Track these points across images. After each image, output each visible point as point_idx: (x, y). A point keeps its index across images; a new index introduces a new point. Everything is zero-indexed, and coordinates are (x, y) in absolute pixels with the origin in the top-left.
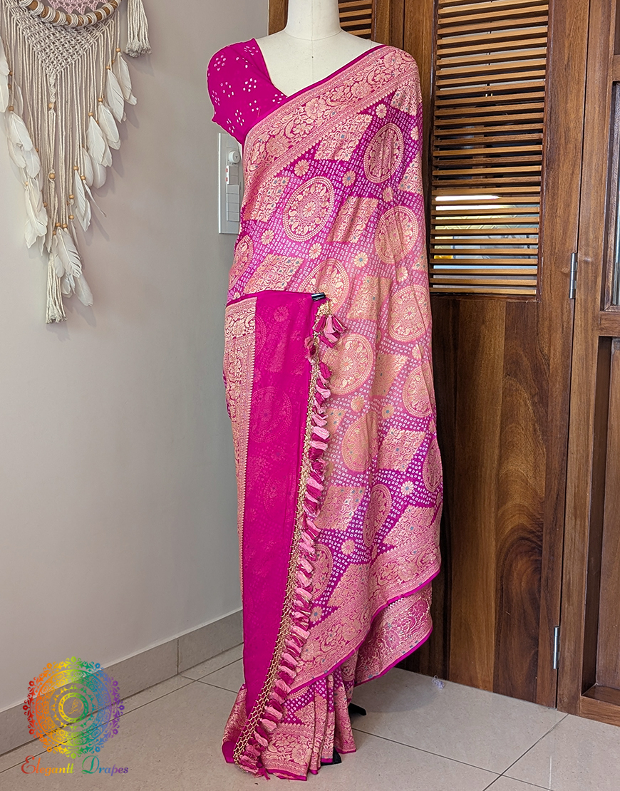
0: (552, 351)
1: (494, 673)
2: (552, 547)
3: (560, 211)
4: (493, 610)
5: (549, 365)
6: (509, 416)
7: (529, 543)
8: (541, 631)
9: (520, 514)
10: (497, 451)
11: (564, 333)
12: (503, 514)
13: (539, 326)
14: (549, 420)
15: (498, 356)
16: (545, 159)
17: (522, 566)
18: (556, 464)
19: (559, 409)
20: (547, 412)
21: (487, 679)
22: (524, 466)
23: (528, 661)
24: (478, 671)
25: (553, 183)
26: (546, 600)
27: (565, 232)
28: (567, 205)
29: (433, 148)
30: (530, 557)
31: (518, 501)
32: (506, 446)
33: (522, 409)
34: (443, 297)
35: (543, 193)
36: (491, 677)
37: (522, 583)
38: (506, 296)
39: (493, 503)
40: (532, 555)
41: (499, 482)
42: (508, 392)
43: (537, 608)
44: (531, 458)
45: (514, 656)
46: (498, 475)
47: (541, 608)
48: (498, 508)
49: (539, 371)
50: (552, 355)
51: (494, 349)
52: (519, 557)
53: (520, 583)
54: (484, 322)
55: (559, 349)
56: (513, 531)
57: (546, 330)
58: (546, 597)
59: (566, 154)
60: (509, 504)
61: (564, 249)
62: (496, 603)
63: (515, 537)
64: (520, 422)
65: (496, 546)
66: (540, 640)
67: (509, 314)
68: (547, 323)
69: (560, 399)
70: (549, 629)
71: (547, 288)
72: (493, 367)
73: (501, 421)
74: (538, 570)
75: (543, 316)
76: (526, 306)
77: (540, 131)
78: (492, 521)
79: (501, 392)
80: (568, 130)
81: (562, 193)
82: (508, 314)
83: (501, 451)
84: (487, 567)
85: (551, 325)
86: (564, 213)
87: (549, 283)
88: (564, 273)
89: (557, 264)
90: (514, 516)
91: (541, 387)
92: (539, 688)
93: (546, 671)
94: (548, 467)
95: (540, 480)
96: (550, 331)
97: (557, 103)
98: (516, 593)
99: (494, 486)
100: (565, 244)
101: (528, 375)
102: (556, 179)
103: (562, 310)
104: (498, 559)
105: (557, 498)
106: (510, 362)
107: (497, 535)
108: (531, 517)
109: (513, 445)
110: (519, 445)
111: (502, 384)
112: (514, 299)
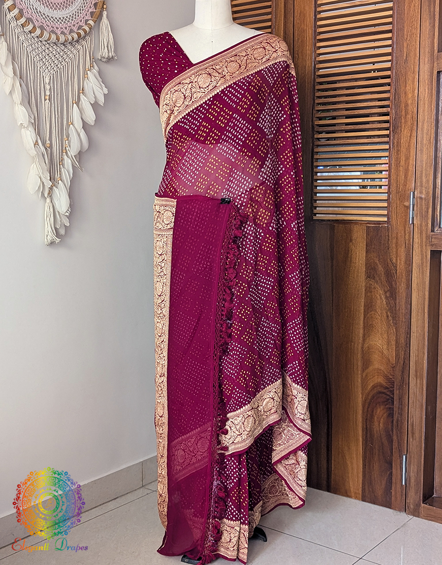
0: (398, 260)
1: (362, 487)
2: (400, 399)
3: (403, 163)
4: (361, 443)
5: (396, 271)
6: (369, 306)
7: (385, 396)
8: (394, 459)
9: (378, 375)
10: (361, 331)
11: (407, 248)
12: (366, 376)
13: (389, 243)
14: (397, 309)
15: (361, 264)
16: (391, 126)
17: (380, 412)
18: (402, 340)
19: (404, 301)
20: (395, 304)
21: (358, 492)
22: (380, 341)
23: (385, 479)
24: (351, 486)
25: (398, 143)
26: (397, 436)
27: (406, 177)
28: (407, 158)
30: (386, 406)
31: (377, 366)
32: (368, 328)
33: (379, 302)
35: (390, 150)
36: (360, 490)
37: (381, 424)
38: (366, 222)
39: (360, 368)
40: (387, 404)
41: (363, 352)
42: (369, 290)
43: (391, 441)
44: (385, 336)
45: (375, 475)
46: (362, 348)
47: (394, 441)
48: (363, 371)
49: (390, 275)
50: (398, 264)
51: (359, 259)
52: (378, 406)
53: (379, 425)
54: (351, 240)
55: (403, 259)
56: (374, 387)
57: (394, 245)
58: (397, 433)
59: (406, 122)
60: (371, 368)
61: (406, 189)
62: (363, 439)
63: (375, 391)
64: (377, 311)
65: (362, 398)
66: (393, 464)
67: (369, 235)
68: (394, 241)
69: (404, 294)
70: (400, 456)
71: (394, 216)
72: (358, 272)
73: (364, 310)
74: (391, 415)
75: (392, 236)
76: (380, 229)
77: (388, 106)
78: (360, 381)
79: (364, 290)
80: (406, 105)
81: (403, 150)
83: (364, 331)
84: (356, 413)
85: (397, 242)
86: (405, 163)
87: (395, 213)
88: (405, 206)
89: (401, 200)
90: (374, 376)
91: (391, 286)
92: (393, 498)
93: (398, 486)
94: (397, 342)
95: (392, 352)
96: (397, 246)
97: (399, 87)
98: (377, 431)
99: (359, 356)
100: (406, 185)
101: (382, 278)
102: (399, 140)
103: (405, 232)
104: (363, 407)
105: (403, 364)
106: (370, 268)
107: (362, 390)
108: (386, 377)
109: (373, 327)
110: (377, 327)
111: (364, 284)
112: (372, 224)
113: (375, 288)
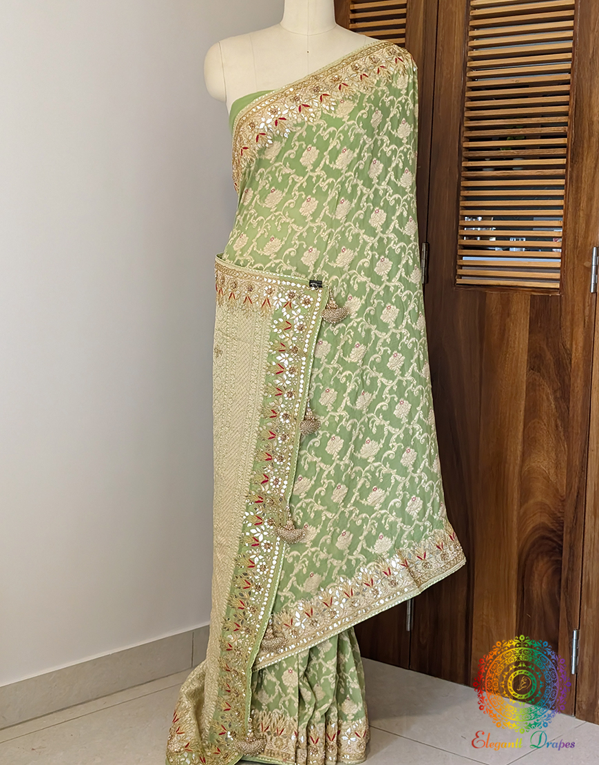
0: (574, 345)
3: (583, 205)
4: (515, 612)
5: (571, 361)
6: (532, 411)
7: (550, 543)
8: (560, 635)
9: (541, 512)
10: (520, 448)
11: (586, 327)
12: (525, 512)
13: (562, 319)
14: (571, 415)
15: (522, 349)
16: (569, 151)
17: (542, 568)
18: (576, 462)
19: (580, 404)
20: (568, 408)
22: (545, 463)
25: (578, 176)
26: (566, 602)
27: (587, 225)
28: (591, 199)
29: (463, 139)
30: (551, 557)
31: (539, 498)
32: (530, 443)
33: (545, 404)
34: (470, 289)
35: (567, 187)
37: (543, 585)
38: (530, 289)
39: (516, 502)
40: (553, 555)
41: (521, 478)
42: (532, 387)
43: (557, 610)
44: (553, 455)
46: (520, 472)
47: (561, 610)
48: (521, 506)
49: (561, 366)
50: (574, 350)
51: (519, 343)
52: (540, 557)
53: (540, 586)
54: (509, 315)
55: (581, 344)
56: (535, 530)
57: (568, 324)
58: (566, 598)
59: (589, 147)
60: (531, 502)
61: (586, 243)
62: (517, 605)
63: (537, 536)
64: (543, 418)
65: (518, 545)
66: (559, 644)
67: (534, 308)
68: (569, 317)
69: (581, 395)
70: (568, 632)
71: (570, 282)
72: (517, 361)
73: (525, 416)
74: (558, 571)
75: (565, 310)
76: (550, 299)
77: (565, 124)
78: (516, 520)
79: (525, 387)
80: (591, 123)
81: (585, 187)
82: (532, 306)
83: (524, 447)
84: (510, 567)
85: (573, 319)
86: (587, 206)
87: (572, 276)
88: (585, 267)
89: (580, 258)
90: (535, 514)
91: (563, 382)
94: (568, 464)
95: (561, 478)
96: (572, 325)
98: (537, 595)
99: (516, 483)
100: (587, 238)
101: (551, 370)
102: (580, 173)
103: (584, 304)
104: (519, 559)
105: (577, 495)
106: (534, 355)
107: (519, 533)
108: (552, 515)
109: (536, 441)
110: (541, 441)
111: (525, 378)
112: (539, 292)
113: (540, 385)
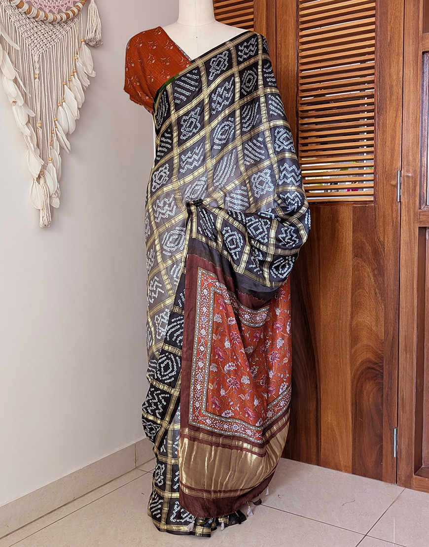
0: (386, 238)
1: (352, 460)
2: (390, 374)
3: (388, 143)
4: (350, 418)
5: (384, 249)
6: (357, 284)
7: (374, 371)
8: (384, 431)
9: (367, 351)
10: (349, 309)
11: (394, 226)
12: (355, 352)
13: (376, 221)
14: (385, 286)
15: (348, 243)
16: (376, 107)
17: (369, 387)
18: (391, 316)
19: (392, 278)
20: (384, 281)
21: (348, 465)
22: (369, 318)
23: (376, 452)
24: (341, 459)
25: (383, 124)
26: (387, 410)
27: (392, 156)
28: (393, 139)
30: (375, 381)
31: (365, 343)
32: (356, 305)
33: (366, 280)
35: (376, 131)
36: (350, 463)
37: (370, 399)
38: (352, 203)
39: (348, 345)
40: (377, 379)
41: (351, 329)
42: (356, 268)
43: (381, 416)
44: (374, 313)
45: (366, 448)
46: (351, 325)
47: (384, 415)
48: (352, 348)
49: (377, 253)
50: (386, 242)
51: (345, 239)
52: (367, 381)
54: (338, 221)
55: (391, 238)
56: (362, 363)
57: (381, 224)
58: (387, 407)
59: (391, 103)
60: (359, 345)
61: (392, 168)
62: (352, 413)
63: (364, 367)
64: (365, 288)
65: (351, 374)
66: (383, 437)
68: (381, 220)
69: (392, 272)
70: (390, 430)
71: (381, 196)
72: (345, 251)
73: (352, 288)
74: (381, 389)
75: (379, 215)
76: (367, 209)
78: (348, 357)
79: (351, 268)
80: (391, 87)
81: (389, 131)
82: (354, 214)
83: (352, 308)
84: (345, 389)
85: (384, 222)
86: (391, 144)
87: (382, 192)
88: (392, 185)
89: (388, 179)
90: (363, 353)
91: (379, 264)
92: (384, 471)
93: (389, 458)
94: (385, 318)
95: (380, 328)
96: (384, 225)
97: (384, 69)
98: (366, 406)
99: (348, 333)
100: (393, 165)
101: (370, 256)
102: (385, 121)
103: (392, 210)
104: (352, 383)
105: (393, 339)
106: (357, 247)
107: (351, 366)
108: (375, 353)
109: (361, 304)
110: (365, 304)
111: (351, 263)
112: (358, 204)
113: (362, 266)
